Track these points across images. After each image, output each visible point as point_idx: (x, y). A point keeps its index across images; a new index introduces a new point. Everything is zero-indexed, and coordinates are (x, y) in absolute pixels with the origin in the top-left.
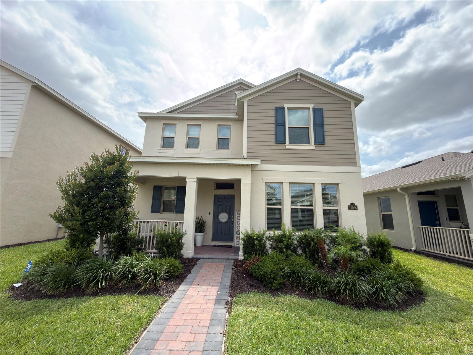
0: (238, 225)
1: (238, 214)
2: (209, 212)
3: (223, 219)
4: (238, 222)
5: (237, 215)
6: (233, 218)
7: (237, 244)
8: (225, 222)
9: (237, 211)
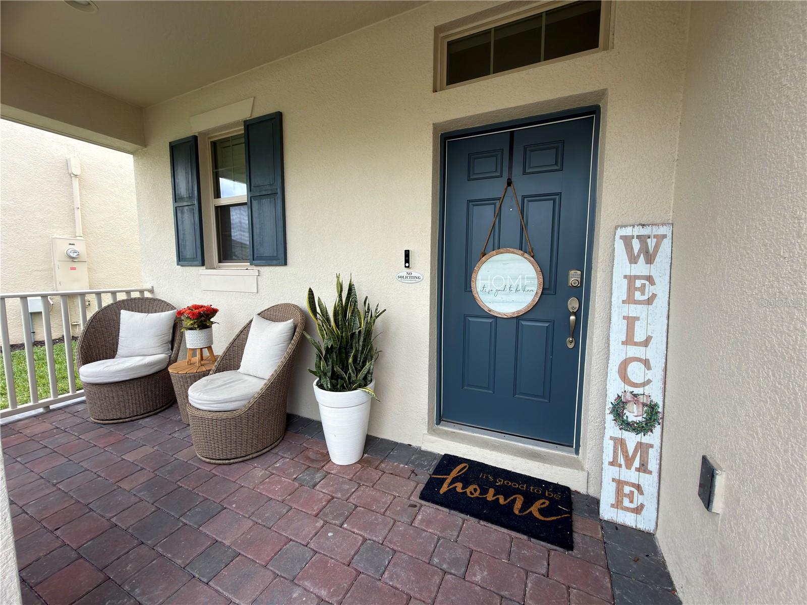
0: (633, 351)
1: (633, 260)
2: (407, 254)
3: (499, 297)
4: (631, 322)
5: (622, 267)
6: (583, 292)
7: (618, 505)
8: (518, 319)
9: (621, 232)
